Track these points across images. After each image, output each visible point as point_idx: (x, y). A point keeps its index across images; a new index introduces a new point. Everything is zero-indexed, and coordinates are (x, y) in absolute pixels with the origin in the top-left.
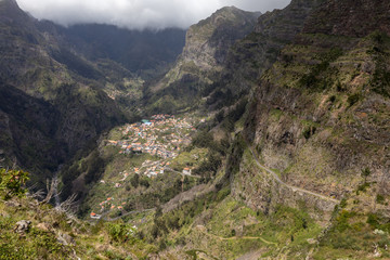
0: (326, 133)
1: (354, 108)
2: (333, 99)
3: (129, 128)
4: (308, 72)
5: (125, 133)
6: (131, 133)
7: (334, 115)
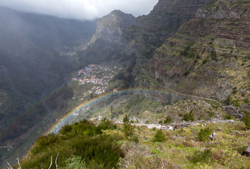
0: (194, 74)
1: (205, 65)
2: (195, 61)
3: (80, 72)
4: (183, 50)
5: (79, 74)
6: (82, 74)
7: (196, 67)
